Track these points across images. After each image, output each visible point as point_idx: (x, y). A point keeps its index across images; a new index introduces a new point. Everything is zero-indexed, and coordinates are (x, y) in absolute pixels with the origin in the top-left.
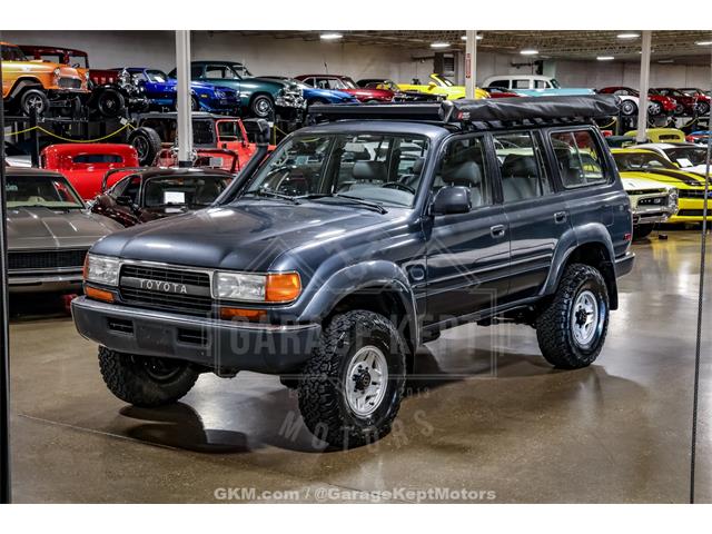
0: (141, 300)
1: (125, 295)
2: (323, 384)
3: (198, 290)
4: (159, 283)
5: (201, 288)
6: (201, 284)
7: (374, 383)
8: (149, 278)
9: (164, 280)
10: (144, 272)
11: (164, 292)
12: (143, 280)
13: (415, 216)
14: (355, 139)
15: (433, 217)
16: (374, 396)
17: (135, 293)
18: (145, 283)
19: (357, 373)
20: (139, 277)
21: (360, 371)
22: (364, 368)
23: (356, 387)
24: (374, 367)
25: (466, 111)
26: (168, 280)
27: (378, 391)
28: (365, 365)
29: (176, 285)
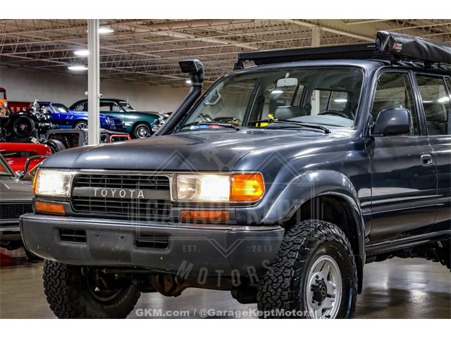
0: (94, 209)
1: (78, 205)
2: (286, 290)
3: (157, 195)
4: (113, 192)
5: (160, 192)
6: (159, 188)
7: (329, 296)
8: (103, 186)
9: (119, 187)
10: (98, 181)
11: (119, 199)
12: (96, 189)
13: (358, 134)
14: (288, 75)
15: (373, 139)
16: (330, 309)
17: (88, 203)
18: (99, 192)
19: (314, 283)
20: (92, 186)
21: (317, 281)
22: (320, 279)
23: (314, 298)
24: (329, 278)
25: (400, 42)
26: (124, 187)
27: (333, 304)
28: (322, 275)
29: (132, 191)
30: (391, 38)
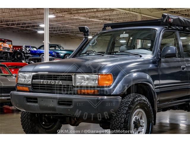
0: (41, 89)
1: (34, 87)
2: (122, 123)
3: (67, 83)
4: (49, 81)
5: (69, 82)
6: (68, 80)
7: (141, 126)
8: (45, 79)
9: (52, 79)
10: (43, 77)
11: (52, 85)
12: (42, 80)
13: (154, 57)
14: (124, 32)
15: (160, 59)
17: (38, 86)
18: (43, 82)
19: (135, 121)
20: (40, 79)
21: (136, 120)
23: (135, 127)
24: (141, 119)
25: (172, 18)
26: (54, 80)
27: (143, 130)
28: (138, 117)
29: (57, 81)
30: (168, 17)
